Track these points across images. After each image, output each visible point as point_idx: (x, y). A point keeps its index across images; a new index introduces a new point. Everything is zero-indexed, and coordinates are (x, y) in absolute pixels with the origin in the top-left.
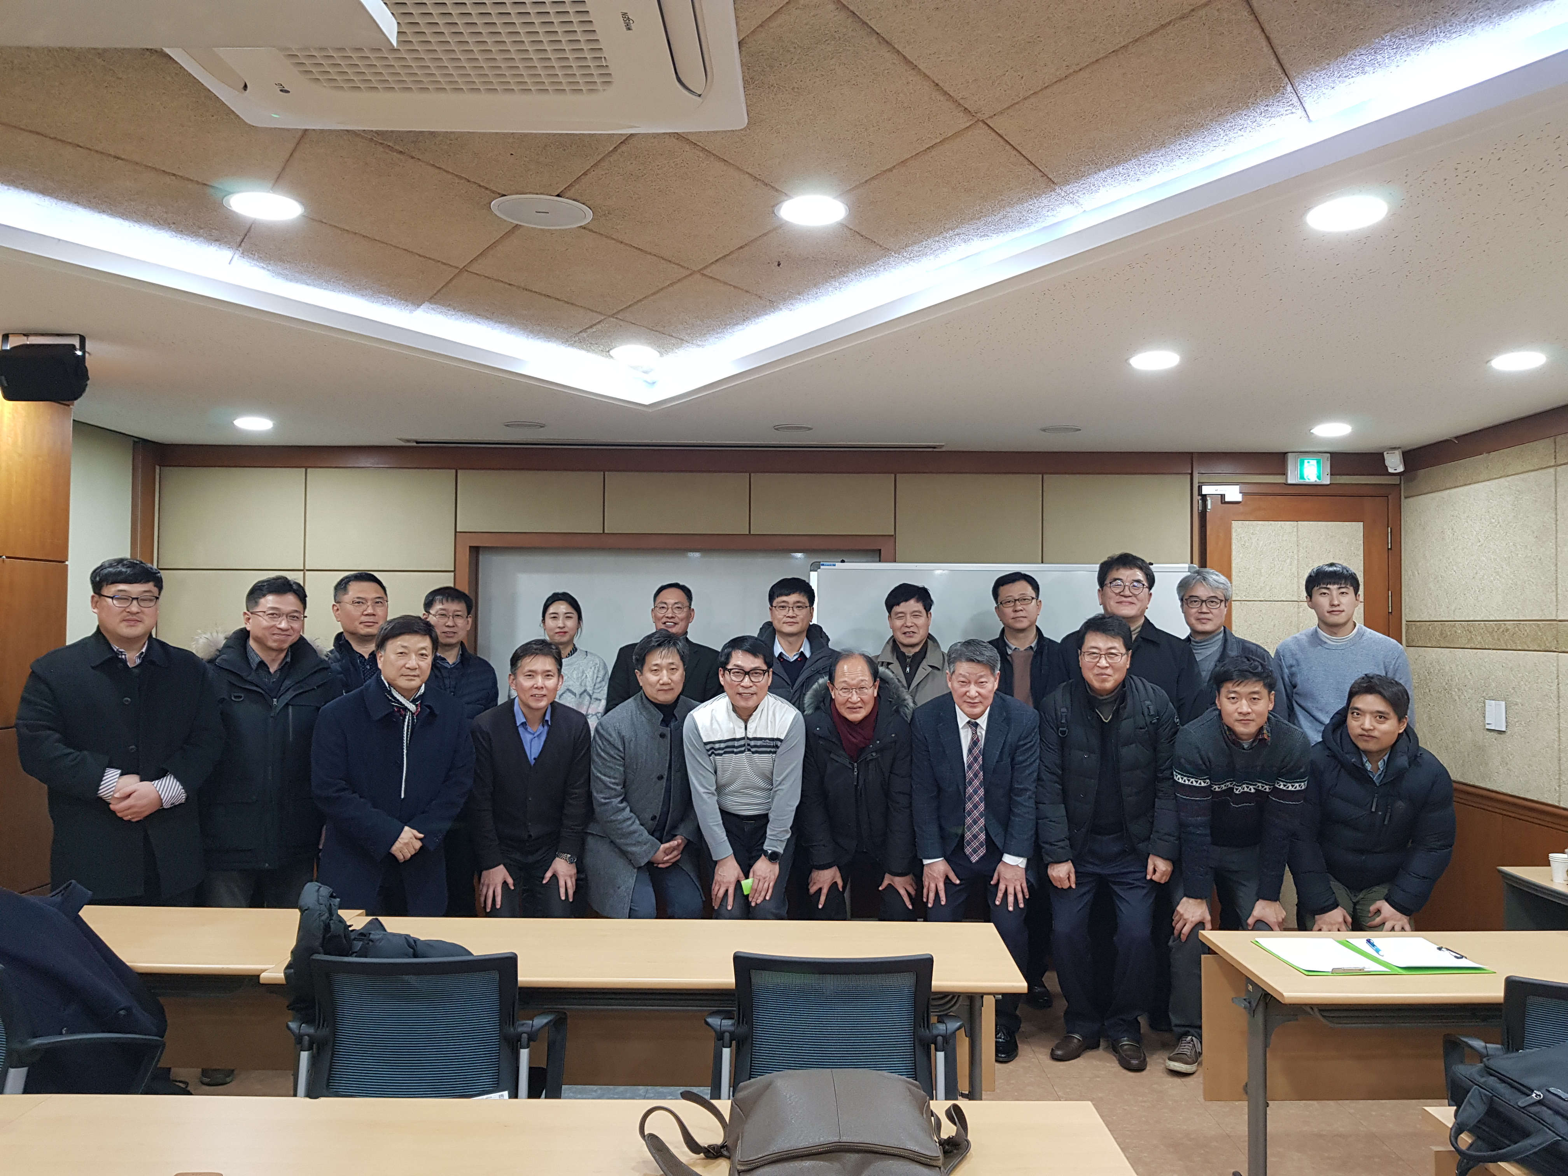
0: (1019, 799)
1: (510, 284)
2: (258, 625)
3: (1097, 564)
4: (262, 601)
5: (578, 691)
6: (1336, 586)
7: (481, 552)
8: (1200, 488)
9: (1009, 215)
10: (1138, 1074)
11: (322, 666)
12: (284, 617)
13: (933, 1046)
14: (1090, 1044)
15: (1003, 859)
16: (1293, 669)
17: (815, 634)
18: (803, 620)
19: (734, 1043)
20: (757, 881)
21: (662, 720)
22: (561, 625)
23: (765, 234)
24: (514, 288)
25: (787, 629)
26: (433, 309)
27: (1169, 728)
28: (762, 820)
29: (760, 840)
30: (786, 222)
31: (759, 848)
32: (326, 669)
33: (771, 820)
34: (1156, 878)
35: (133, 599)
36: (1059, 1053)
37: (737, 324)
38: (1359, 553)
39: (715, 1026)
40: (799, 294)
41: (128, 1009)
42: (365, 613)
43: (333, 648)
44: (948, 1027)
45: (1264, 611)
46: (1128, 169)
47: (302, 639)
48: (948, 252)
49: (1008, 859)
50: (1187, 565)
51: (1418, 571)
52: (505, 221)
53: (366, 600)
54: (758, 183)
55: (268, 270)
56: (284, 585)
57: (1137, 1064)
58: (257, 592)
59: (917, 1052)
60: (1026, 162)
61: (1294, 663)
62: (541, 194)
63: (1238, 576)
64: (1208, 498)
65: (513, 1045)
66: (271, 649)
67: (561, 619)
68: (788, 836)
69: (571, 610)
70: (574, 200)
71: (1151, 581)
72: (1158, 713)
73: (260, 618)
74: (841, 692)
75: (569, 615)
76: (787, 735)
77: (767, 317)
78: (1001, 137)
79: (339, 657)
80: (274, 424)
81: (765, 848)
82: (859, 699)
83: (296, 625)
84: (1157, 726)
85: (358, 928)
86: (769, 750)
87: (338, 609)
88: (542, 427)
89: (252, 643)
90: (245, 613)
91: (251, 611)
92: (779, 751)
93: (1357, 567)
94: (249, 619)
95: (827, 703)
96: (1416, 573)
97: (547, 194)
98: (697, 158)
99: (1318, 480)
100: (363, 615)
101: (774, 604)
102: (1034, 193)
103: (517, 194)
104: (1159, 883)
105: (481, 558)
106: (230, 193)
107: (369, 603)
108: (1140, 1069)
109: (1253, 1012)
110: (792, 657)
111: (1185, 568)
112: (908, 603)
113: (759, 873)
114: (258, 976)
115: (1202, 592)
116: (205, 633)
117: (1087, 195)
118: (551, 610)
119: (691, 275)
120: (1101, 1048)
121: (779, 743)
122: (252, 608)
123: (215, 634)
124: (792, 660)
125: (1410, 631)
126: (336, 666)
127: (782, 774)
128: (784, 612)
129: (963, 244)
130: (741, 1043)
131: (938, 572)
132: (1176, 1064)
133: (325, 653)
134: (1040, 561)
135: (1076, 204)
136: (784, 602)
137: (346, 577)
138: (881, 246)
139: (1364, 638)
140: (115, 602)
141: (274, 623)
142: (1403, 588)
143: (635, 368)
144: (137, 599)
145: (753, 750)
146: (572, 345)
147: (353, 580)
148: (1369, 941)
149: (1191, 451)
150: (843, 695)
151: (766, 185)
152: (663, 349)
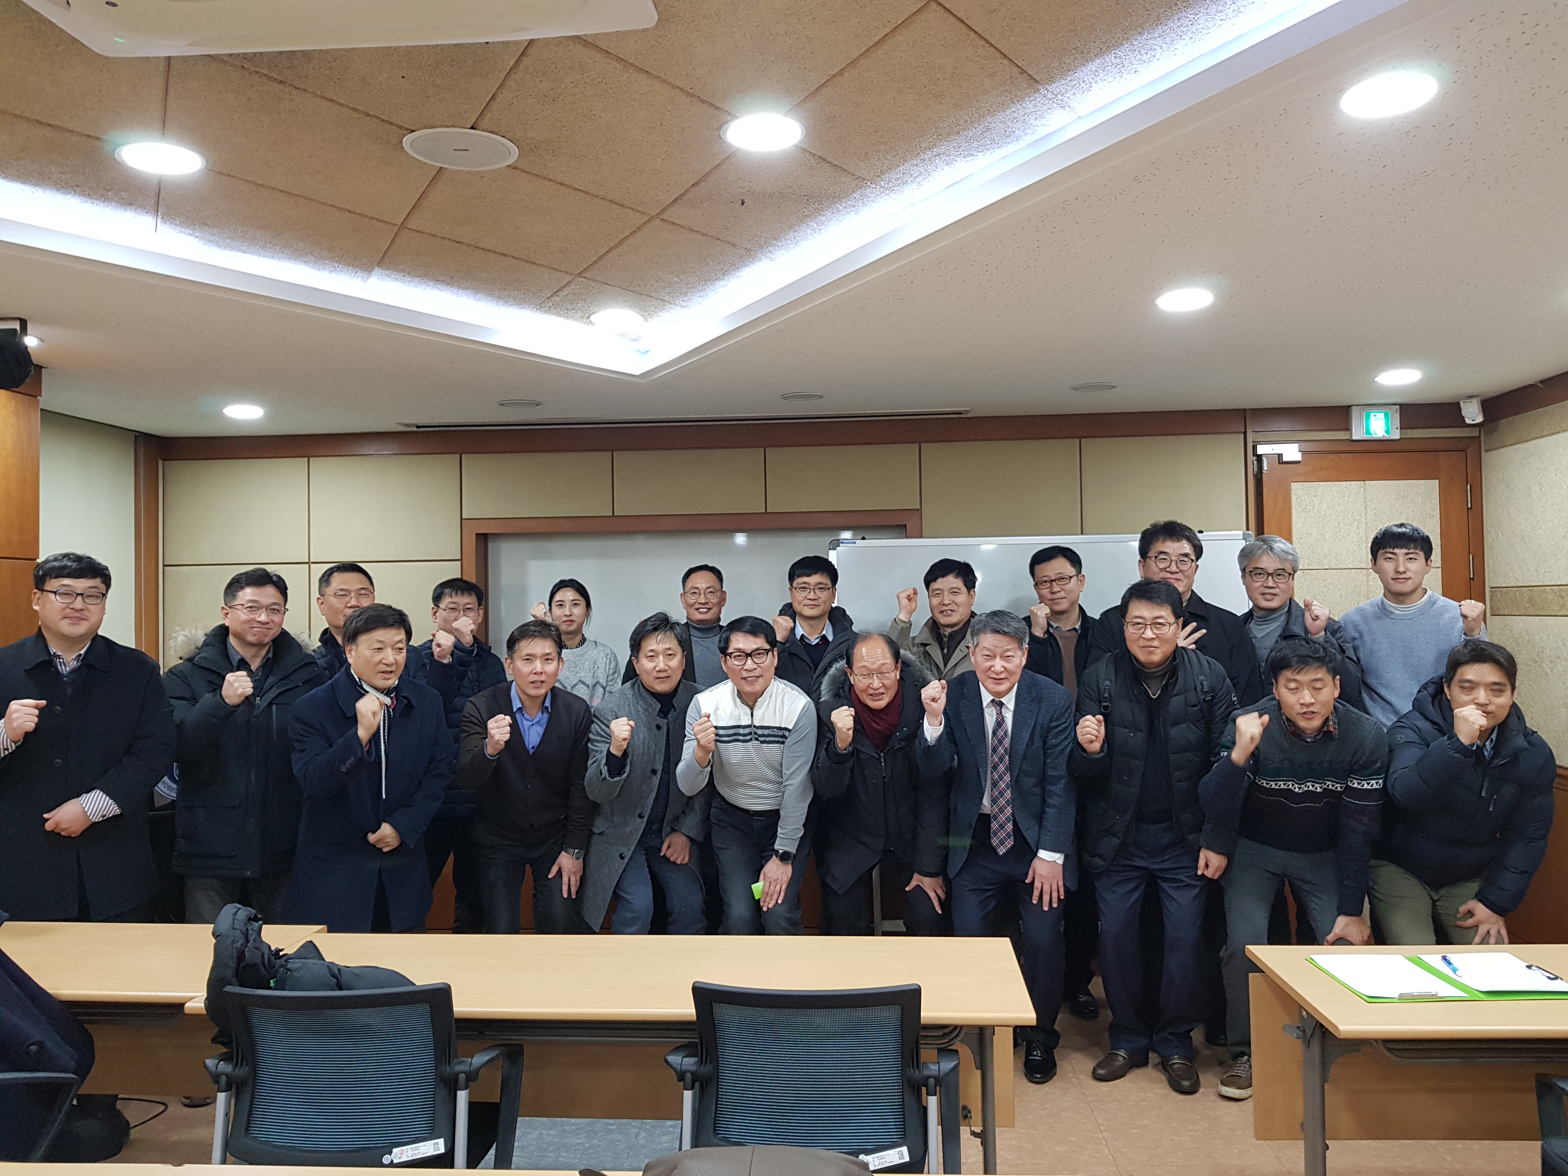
0: (1053, 788)
1: (458, 242)
2: (237, 619)
3: (1138, 533)
4: (240, 594)
5: (589, 681)
6: (1404, 551)
7: (490, 540)
8: (1255, 448)
9: (992, 126)
10: (1189, 1097)
11: (308, 661)
12: (264, 610)
13: (924, 1089)
14: (1138, 1061)
15: (1038, 855)
16: (1356, 642)
17: (838, 617)
18: (825, 602)
19: (697, 1085)
20: (769, 884)
21: (660, 710)
22: (568, 613)
23: (718, 166)
24: (464, 247)
25: (808, 612)
26: (386, 275)
27: (1224, 707)
28: (773, 817)
29: (770, 841)
30: (738, 149)
31: (771, 848)
32: (312, 663)
33: (782, 816)
34: (1209, 873)
35: (78, 594)
36: (1101, 1072)
37: (717, 279)
38: (1434, 514)
39: (674, 1065)
40: (775, 239)
41: (40, 1044)
42: (349, 605)
43: (320, 644)
44: (941, 1067)
45: (1329, 581)
46: (1120, 57)
47: (284, 634)
48: (930, 178)
49: (1043, 854)
50: (1241, 532)
51: (1502, 531)
52: (425, 163)
53: (349, 591)
54: (693, 99)
55: (197, 237)
56: (263, 576)
57: (1188, 1086)
58: (235, 585)
59: (906, 1097)
60: (998, 55)
61: (1357, 635)
62: (453, 126)
63: (1299, 543)
64: (1264, 459)
65: (451, 1086)
66: (252, 645)
67: (567, 606)
68: (801, 834)
69: (578, 597)
70: (491, 132)
71: (1199, 551)
72: (1212, 689)
73: (239, 612)
74: (861, 678)
75: (576, 602)
76: (795, 724)
77: (747, 269)
78: (962, 22)
79: (324, 653)
80: (265, 412)
81: (776, 847)
82: (881, 685)
83: (276, 618)
84: (1211, 704)
85: (289, 953)
86: (776, 739)
87: (322, 603)
88: (537, 405)
89: (232, 640)
90: (223, 608)
91: (229, 605)
92: (787, 741)
93: (1432, 529)
94: (228, 614)
95: (846, 689)
96: (1500, 534)
97: (459, 127)
98: (613, 70)
99: (1386, 435)
100: (346, 607)
101: (795, 584)
102: (1016, 96)
103: (425, 128)
104: (1212, 879)
105: (490, 545)
106: (120, 145)
107: (353, 595)
108: (1191, 1091)
109: (1308, 1043)
110: (814, 640)
111: (1239, 535)
112: (945, 579)
113: (770, 875)
114: (181, 1006)
115: (1268, 563)
116: (184, 630)
117: (1078, 96)
118: (558, 597)
119: (649, 220)
120: (1150, 1065)
121: (787, 733)
122: (230, 601)
123: (194, 631)
124: (813, 644)
125: (1494, 598)
126: (321, 662)
127: (791, 767)
128: (804, 594)
129: (946, 168)
130: (704, 1084)
131: (984, 547)
132: (1228, 1089)
133: (312, 648)
134: (1080, 532)
135: (1067, 108)
136: (805, 583)
137: (330, 569)
138: (853, 175)
139: (1436, 606)
140: (58, 598)
141: (252, 616)
142: (1486, 550)
143: (623, 335)
144: (82, 594)
145: (762, 739)
146: (548, 311)
147: (336, 571)
148: (1444, 958)
149: (1244, 407)
150: (864, 681)
151: (703, 101)
152: (647, 311)
